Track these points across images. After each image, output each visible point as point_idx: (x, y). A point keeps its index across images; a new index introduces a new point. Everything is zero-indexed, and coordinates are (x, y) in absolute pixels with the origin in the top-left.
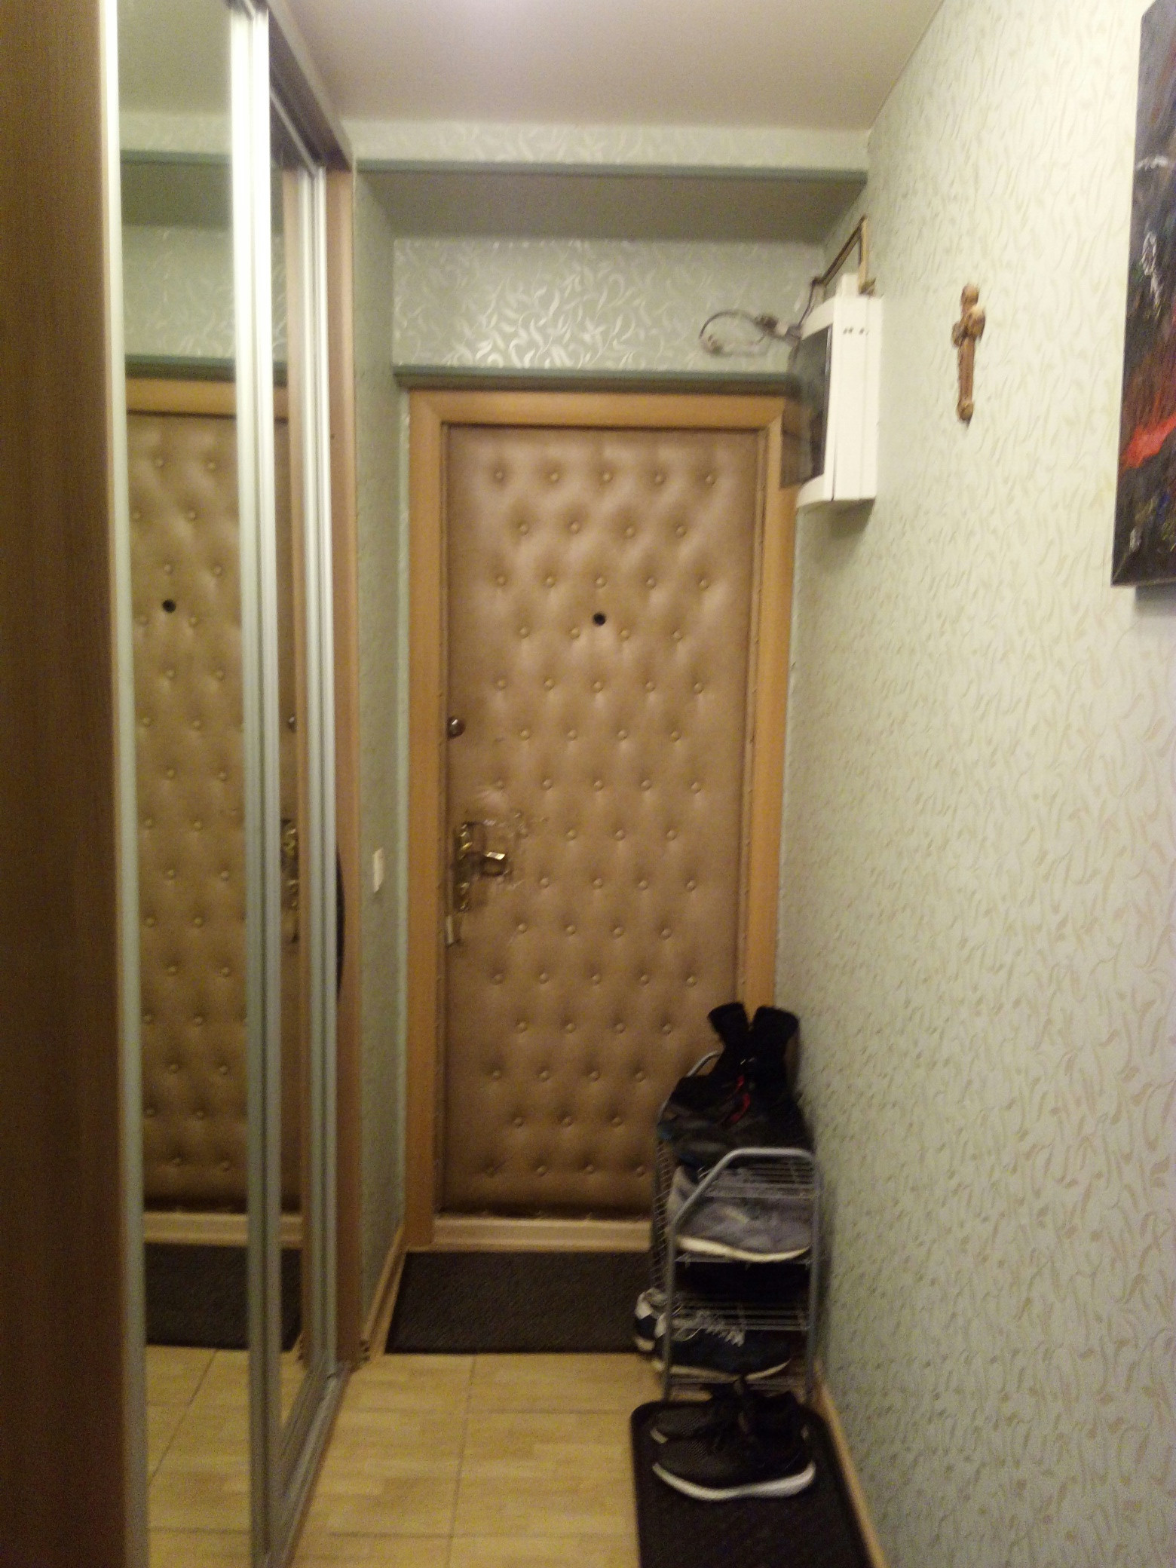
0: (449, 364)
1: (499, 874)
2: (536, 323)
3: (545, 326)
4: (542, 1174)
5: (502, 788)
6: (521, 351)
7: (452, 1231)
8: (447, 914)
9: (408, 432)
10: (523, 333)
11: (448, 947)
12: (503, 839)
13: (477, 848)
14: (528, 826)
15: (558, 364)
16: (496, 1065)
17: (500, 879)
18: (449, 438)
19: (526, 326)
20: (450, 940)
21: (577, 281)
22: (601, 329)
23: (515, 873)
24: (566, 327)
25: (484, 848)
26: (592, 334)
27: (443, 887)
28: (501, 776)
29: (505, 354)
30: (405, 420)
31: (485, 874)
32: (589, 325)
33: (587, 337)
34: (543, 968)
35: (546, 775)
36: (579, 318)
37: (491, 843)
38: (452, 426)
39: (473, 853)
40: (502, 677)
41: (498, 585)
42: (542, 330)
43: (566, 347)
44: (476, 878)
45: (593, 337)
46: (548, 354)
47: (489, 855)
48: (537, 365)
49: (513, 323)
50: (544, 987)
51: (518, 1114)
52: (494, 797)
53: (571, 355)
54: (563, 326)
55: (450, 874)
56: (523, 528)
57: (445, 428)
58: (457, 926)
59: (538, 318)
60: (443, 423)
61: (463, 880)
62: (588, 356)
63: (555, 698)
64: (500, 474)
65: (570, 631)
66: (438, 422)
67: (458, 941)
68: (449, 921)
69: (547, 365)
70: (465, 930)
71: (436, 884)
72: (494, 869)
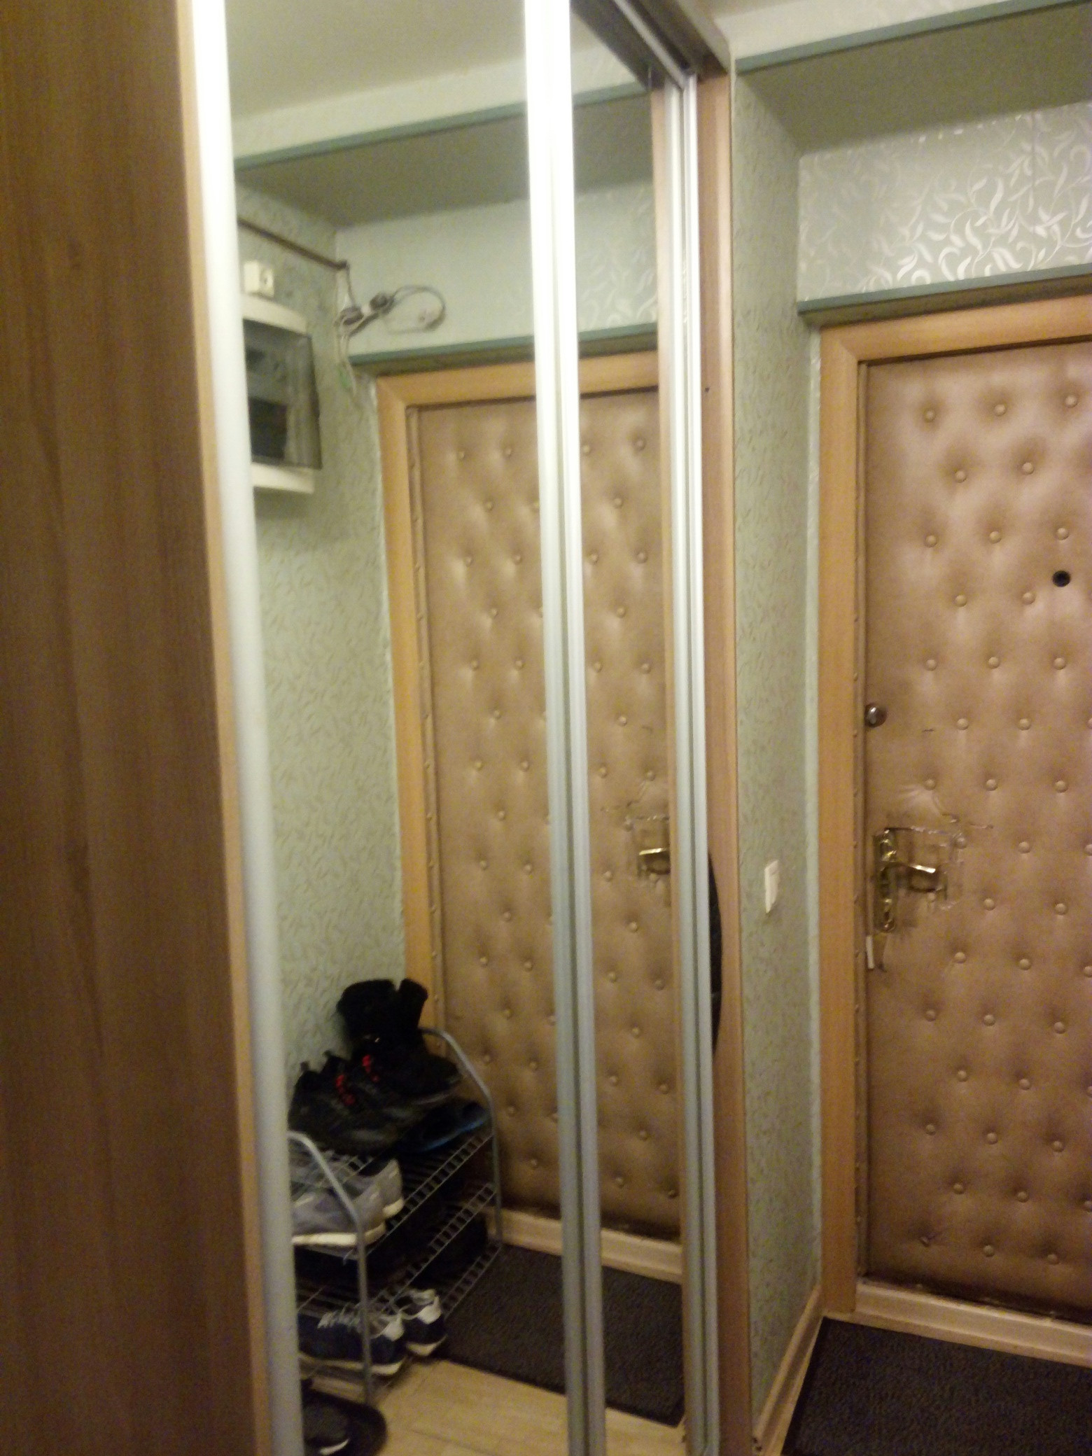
0: (864, 291)
1: (930, 890)
2: (972, 224)
3: (984, 225)
4: (989, 1255)
5: (933, 788)
6: (953, 261)
7: (879, 1302)
8: (867, 933)
9: (819, 379)
10: (956, 239)
11: (868, 970)
12: (935, 849)
13: (902, 859)
14: (967, 835)
15: (1003, 269)
16: (930, 1118)
17: (931, 896)
18: (868, 378)
19: (960, 231)
20: (871, 965)
21: (1026, 163)
22: (1060, 216)
23: (951, 890)
24: (1013, 221)
25: (911, 860)
26: (1048, 224)
27: (861, 902)
28: (931, 775)
29: (934, 268)
30: (816, 364)
31: (912, 888)
32: (1043, 216)
33: (1040, 231)
34: (988, 1008)
35: (989, 774)
36: (1030, 209)
37: (920, 854)
38: (870, 364)
39: (897, 865)
40: (933, 655)
41: (928, 545)
42: (980, 232)
43: (1011, 247)
44: (902, 892)
45: (1048, 229)
46: (989, 258)
47: (919, 867)
48: (973, 275)
49: (942, 228)
50: (990, 1031)
51: (958, 1179)
52: (922, 799)
53: (1017, 257)
54: (1008, 223)
55: (870, 887)
56: (960, 475)
57: (864, 367)
58: (878, 948)
59: (976, 217)
60: (860, 363)
61: (885, 895)
62: (1042, 254)
63: (1001, 679)
64: (931, 413)
65: (1021, 594)
66: (855, 361)
67: (880, 966)
68: (869, 940)
69: (987, 272)
70: (888, 953)
71: (852, 897)
72: (925, 884)
